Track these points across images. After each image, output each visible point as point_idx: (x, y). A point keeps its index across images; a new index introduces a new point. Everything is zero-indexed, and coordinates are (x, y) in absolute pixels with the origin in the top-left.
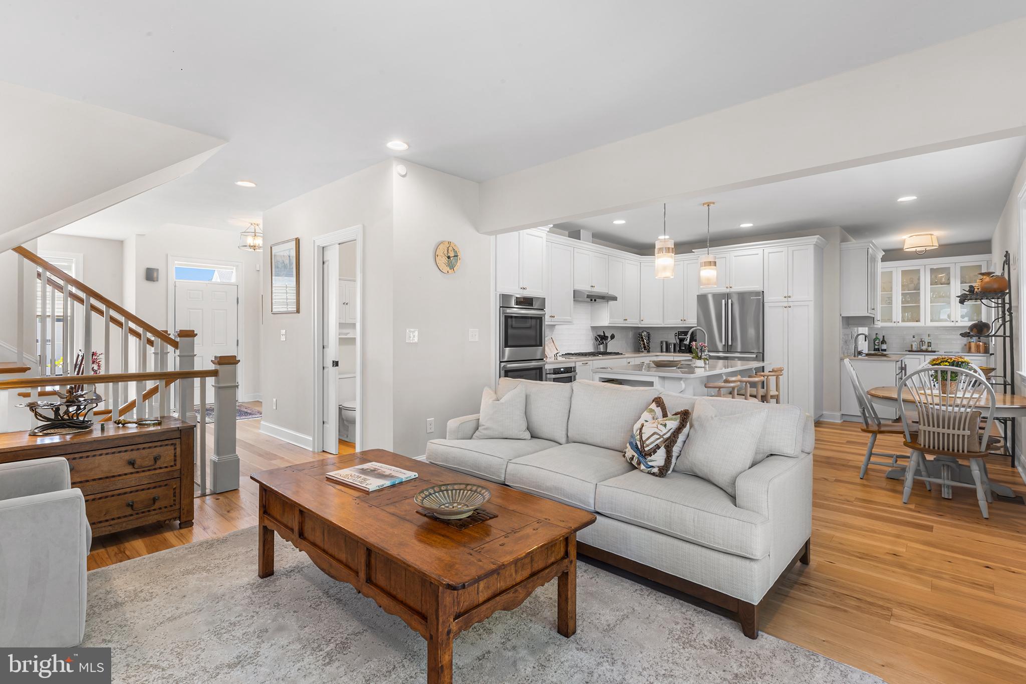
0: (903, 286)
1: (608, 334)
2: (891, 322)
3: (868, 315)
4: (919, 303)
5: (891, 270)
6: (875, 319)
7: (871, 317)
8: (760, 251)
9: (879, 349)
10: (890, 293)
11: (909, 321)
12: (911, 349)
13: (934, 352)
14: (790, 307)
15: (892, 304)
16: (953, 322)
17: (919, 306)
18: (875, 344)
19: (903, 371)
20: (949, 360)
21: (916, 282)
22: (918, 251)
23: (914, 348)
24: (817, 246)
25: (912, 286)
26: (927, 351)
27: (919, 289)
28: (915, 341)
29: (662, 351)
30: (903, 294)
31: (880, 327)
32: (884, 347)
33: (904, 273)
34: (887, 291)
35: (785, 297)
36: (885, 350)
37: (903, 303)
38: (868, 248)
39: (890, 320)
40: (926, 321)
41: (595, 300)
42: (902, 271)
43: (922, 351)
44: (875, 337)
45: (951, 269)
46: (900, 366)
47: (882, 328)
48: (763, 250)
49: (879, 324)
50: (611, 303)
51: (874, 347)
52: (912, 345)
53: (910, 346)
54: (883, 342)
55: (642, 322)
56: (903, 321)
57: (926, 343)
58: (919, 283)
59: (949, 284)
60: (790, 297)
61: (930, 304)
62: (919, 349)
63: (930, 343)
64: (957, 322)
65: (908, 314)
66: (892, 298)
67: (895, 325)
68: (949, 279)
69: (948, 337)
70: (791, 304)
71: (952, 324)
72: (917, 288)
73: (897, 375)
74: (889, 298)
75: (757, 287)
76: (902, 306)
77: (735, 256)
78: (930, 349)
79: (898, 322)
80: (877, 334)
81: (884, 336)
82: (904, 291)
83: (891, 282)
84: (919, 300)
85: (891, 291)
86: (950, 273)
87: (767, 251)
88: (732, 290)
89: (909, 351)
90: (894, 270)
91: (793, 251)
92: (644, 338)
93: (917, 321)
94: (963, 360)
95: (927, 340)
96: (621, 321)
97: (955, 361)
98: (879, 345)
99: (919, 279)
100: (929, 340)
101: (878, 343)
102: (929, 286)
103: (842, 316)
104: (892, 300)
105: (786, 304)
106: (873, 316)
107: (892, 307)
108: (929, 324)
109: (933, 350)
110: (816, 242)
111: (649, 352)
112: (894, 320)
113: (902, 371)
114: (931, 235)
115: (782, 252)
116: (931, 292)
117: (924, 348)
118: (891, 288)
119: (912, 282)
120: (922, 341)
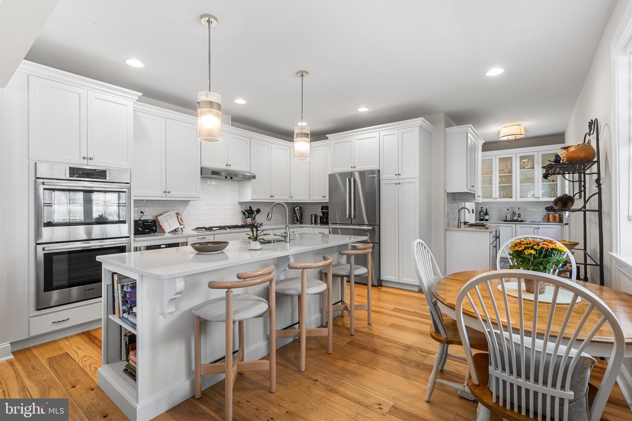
0: (500, 170)
1: (254, 209)
2: (492, 198)
3: (467, 191)
4: (512, 184)
5: (491, 158)
6: (476, 196)
7: (472, 194)
8: (376, 134)
9: (483, 219)
10: (491, 175)
11: (504, 197)
12: (505, 219)
13: (523, 221)
14: (400, 184)
15: (492, 185)
16: (536, 198)
17: (512, 186)
18: (480, 216)
19: (498, 240)
20: (535, 247)
21: (509, 167)
22: (510, 140)
23: (508, 219)
24: (422, 127)
25: (507, 170)
26: (517, 221)
27: (512, 173)
28: (509, 213)
29: (312, 223)
30: (500, 177)
31: (481, 202)
32: (487, 217)
33: (501, 159)
34: (488, 175)
35: (396, 175)
36: (487, 220)
37: (500, 183)
38: (467, 132)
39: (491, 197)
40: (517, 197)
41: (231, 178)
42: (499, 158)
43: (513, 221)
44: (480, 210)
45: (535, 156)
46: (495, 235)
47: (483, 203)
48: (380, 133)
49: (480, 200)
50: (253, 181)
51: (480, 217)
52: (506, 216)
53: (506, 217)
54: (486, 214)
55: (292, 199)
56: (500, 197)
57: (517, 214)
58: (512, 168)
59: (533, 168)
60: (399, 175)
61: (519, 184)
62: (512, 219)
63: (520, 214)
64: (539, 198)
65: (503, 192)
66: (492, 179)
67: (494, 200)
68: (533, 165)
69: (533, 210)
70: (401, 181)
71: (536, 200)
72: (510, 172)
73: (491, 244)
74: (490, 180)
75: (374, 167)
76: (499, 186)
77: (358, 140)
78: (520, 219)
79: (497, 198)
80: (481, 208)
81: (486, 209)
82: (501, 174)
83: (491, 168)
84: (512, 181)
85: (492, 174)
86: (534, 160)
87: (382, 134)
88: (356, 169)
89: (505, 221)
90: (493, 158)
91: (402, 133)
92: (296, 211)
93: (510, 198)
94: (554, 245)
95: (517, 212)
96: (268, 197)
97: (544, 248)
98: (483, 216)
99: (511, 165)
100: (519, 212)
101: (482, 214)
102: (518, 170)
103: (446, 192)
104: (492, 182)
105: (397, 182)
106: (474, 192)
107: (492, 186)
108: (519, 199)
109: (522, 220)
110: (421, 124)
111: (301, 223)
112: (494, 196)
113: (496, 240)
114: (520, 125)
115: (394, 134)
116: (520, 175)
117: (515, 218)
118: (492, 172)
119: (507, 167)
120: (514, 213)
